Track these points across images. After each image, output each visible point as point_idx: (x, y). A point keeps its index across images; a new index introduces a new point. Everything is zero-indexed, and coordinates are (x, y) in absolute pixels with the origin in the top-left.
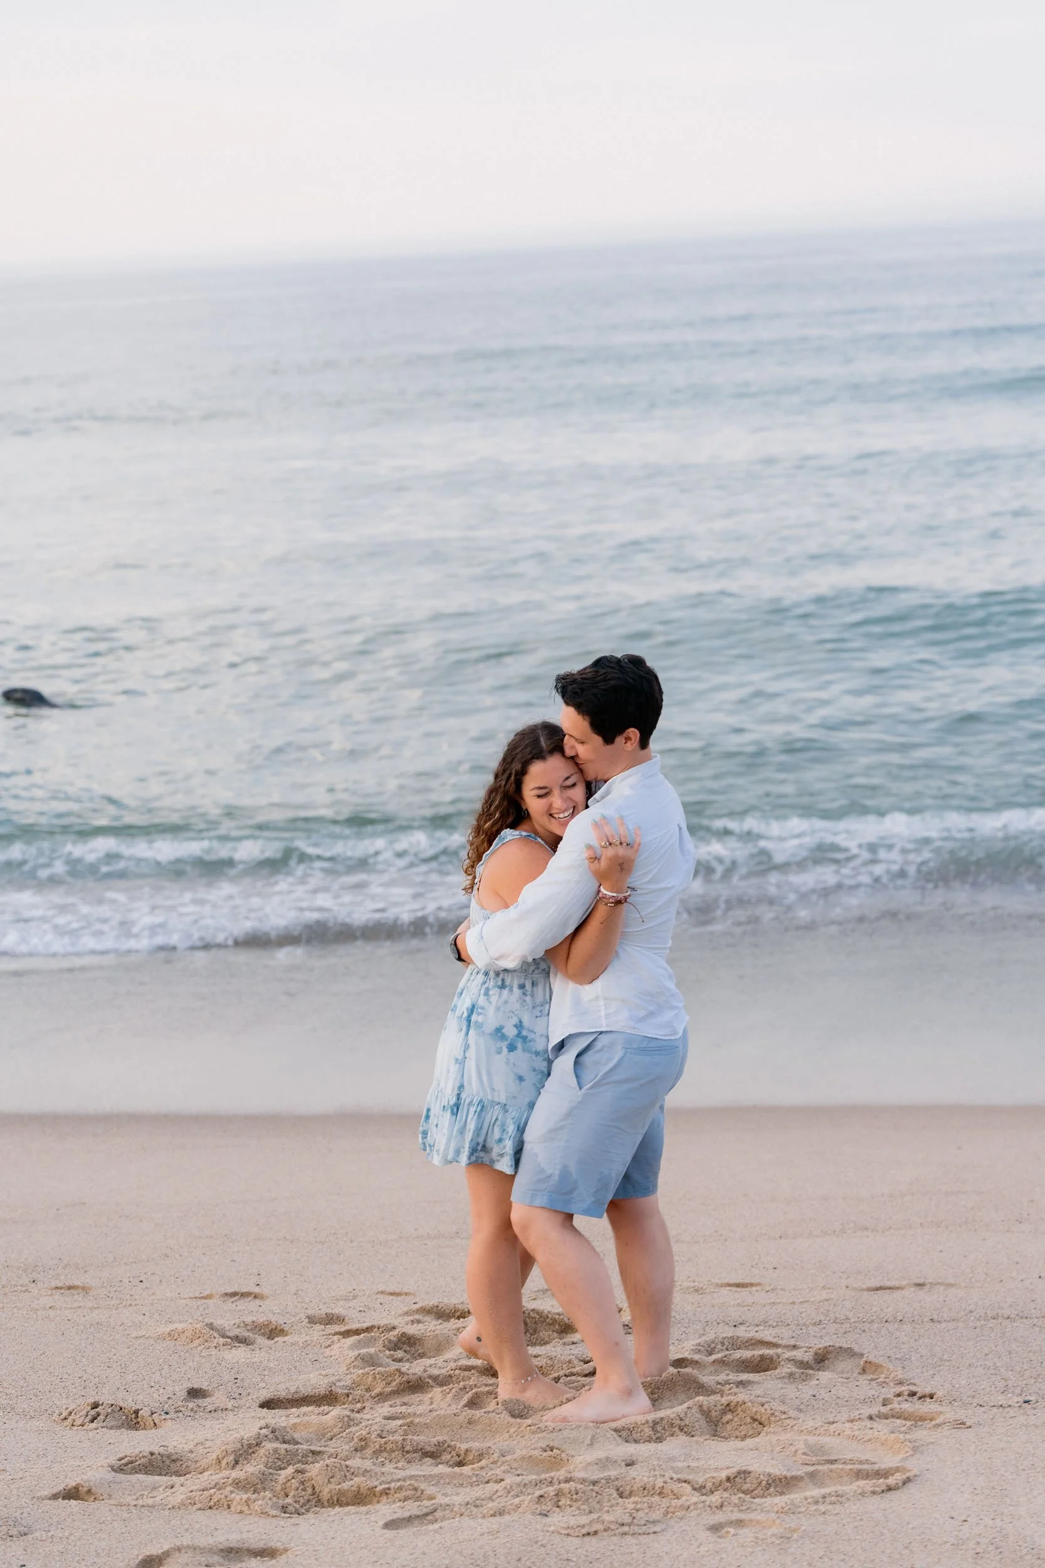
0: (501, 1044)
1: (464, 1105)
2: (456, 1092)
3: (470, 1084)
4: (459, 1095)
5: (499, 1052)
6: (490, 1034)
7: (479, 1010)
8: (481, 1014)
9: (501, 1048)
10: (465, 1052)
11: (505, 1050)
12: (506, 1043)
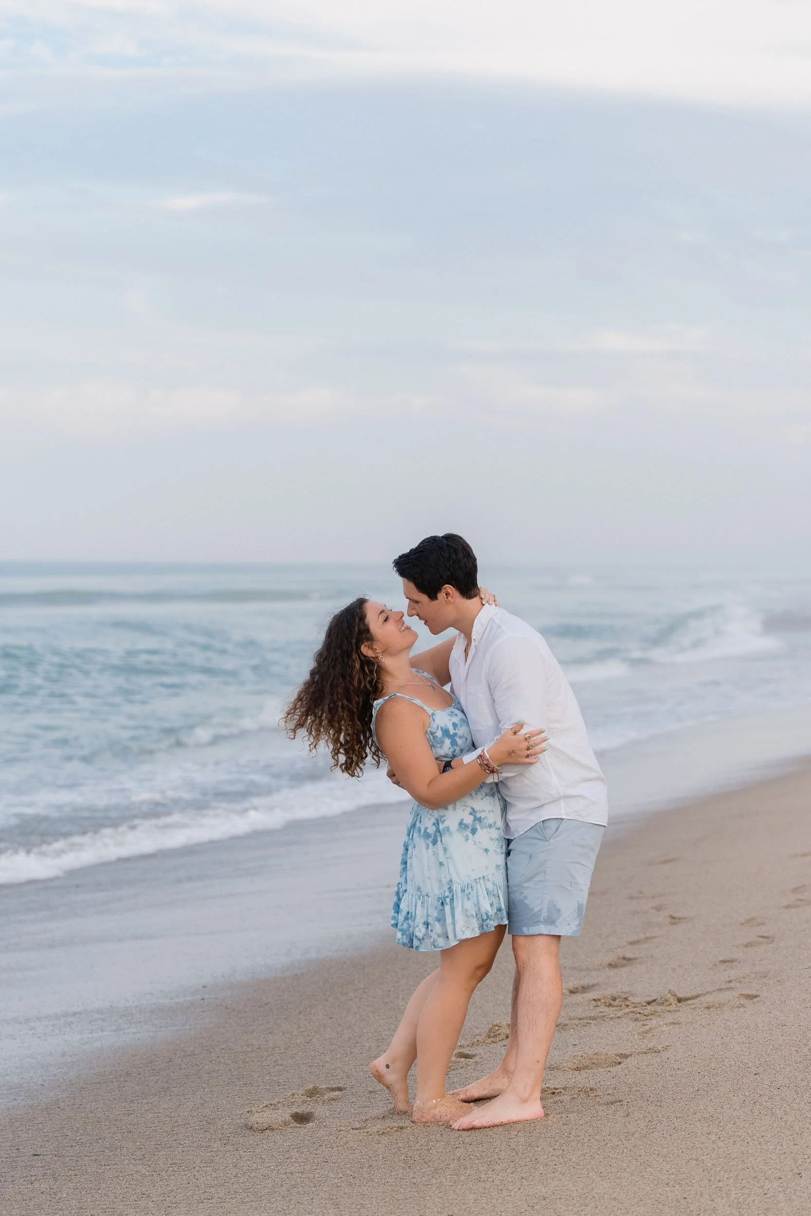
0: (466, 832)
9: (467, 836)
11: (470, 835)
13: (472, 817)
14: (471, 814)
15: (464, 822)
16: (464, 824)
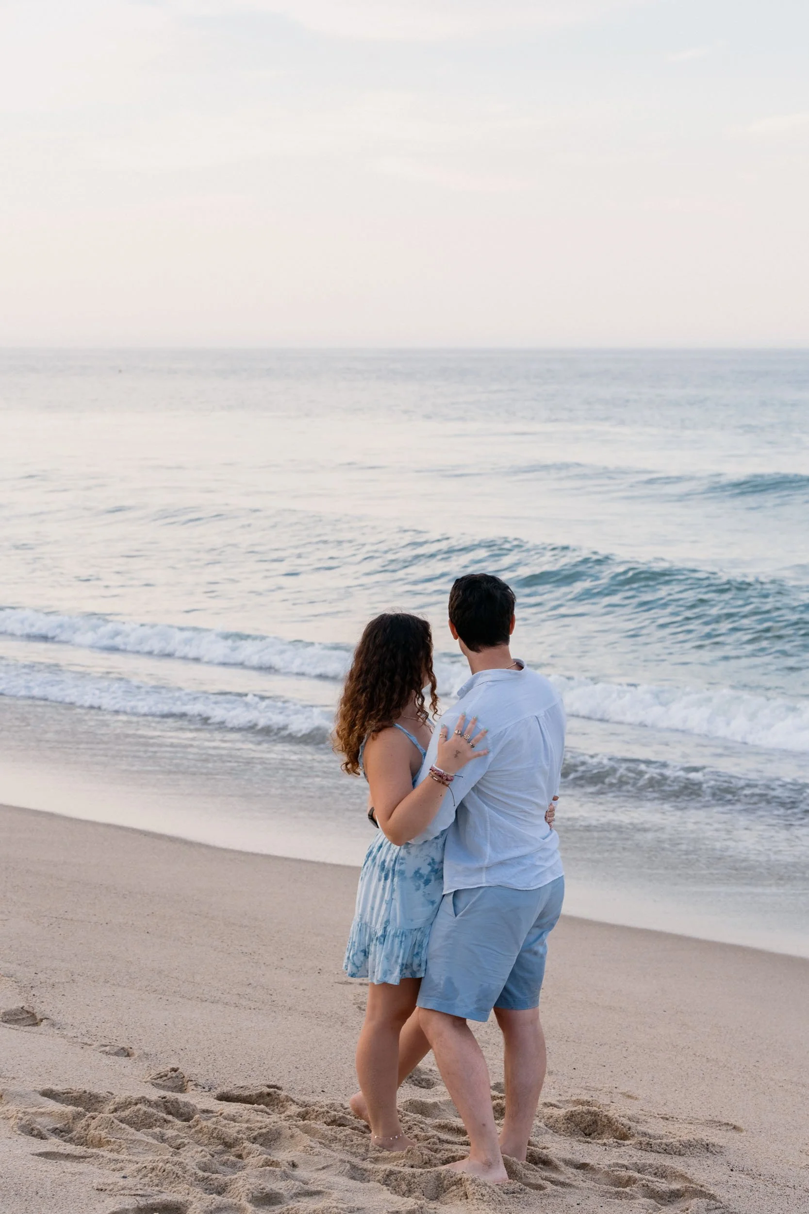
1: (389, 935)
2: (383, 926)
3: (395, 920)
4: (385, 928)
5: (418, 889)
6: (411, 878)
7: (401, 861)
8: (403, 863)
9: (420, 885)
10: (392, 895)
12: (423, 880)
13: (429, 868)
14: (429, 864)
15: (420, 872)
16: (420, 873)
